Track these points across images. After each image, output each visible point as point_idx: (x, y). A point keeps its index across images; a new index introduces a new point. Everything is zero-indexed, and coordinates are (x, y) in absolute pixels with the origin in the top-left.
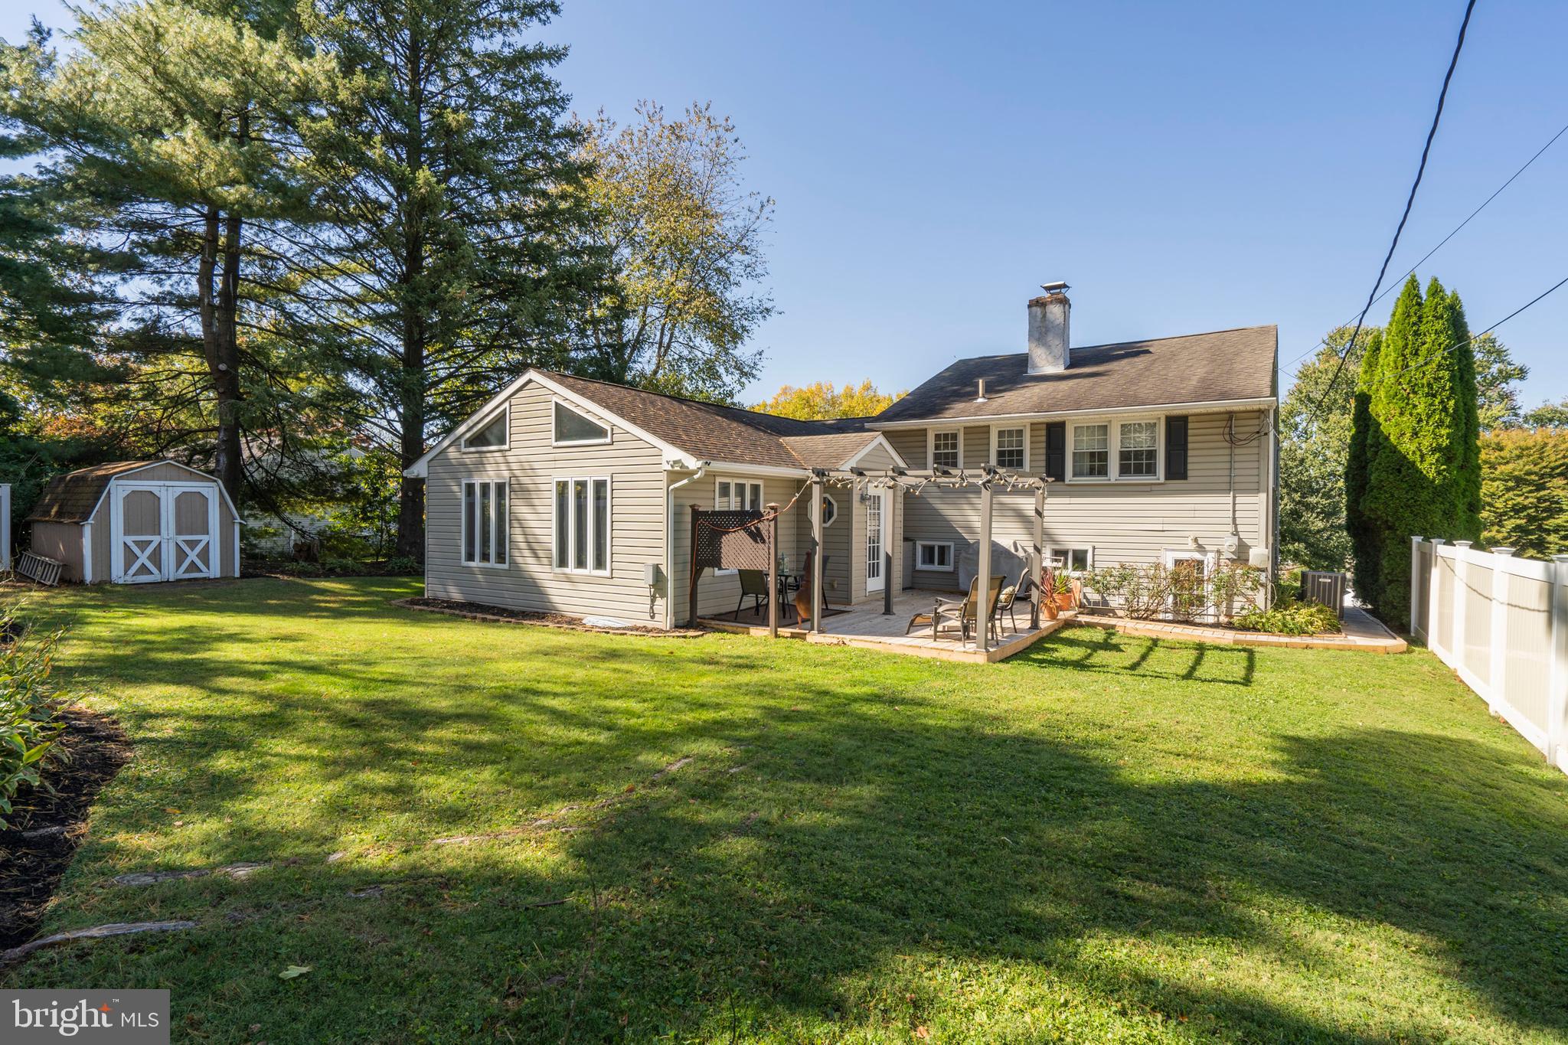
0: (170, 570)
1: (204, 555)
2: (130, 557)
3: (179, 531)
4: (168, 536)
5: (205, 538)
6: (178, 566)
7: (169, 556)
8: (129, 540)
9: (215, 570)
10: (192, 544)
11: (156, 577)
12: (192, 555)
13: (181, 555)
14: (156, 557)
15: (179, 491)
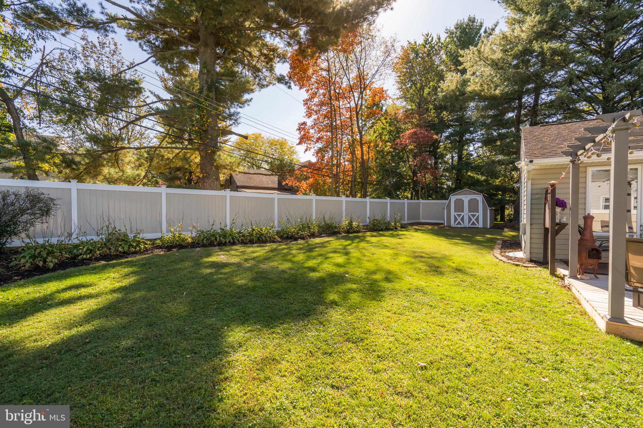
0: (466, 224)
1: (477, 219)
2: (456, 219)
3: (470, 211)
4: (466, 213)
5: (477, 214)
6: (469, 223)
7: (466, 219)
8: (456, 214)
9: (481, 225)
10: (473, 216)
11: (462, 226)
12: (473, 220)
13: (470, 219)
14: (462, 219)
15: (469, 198)
